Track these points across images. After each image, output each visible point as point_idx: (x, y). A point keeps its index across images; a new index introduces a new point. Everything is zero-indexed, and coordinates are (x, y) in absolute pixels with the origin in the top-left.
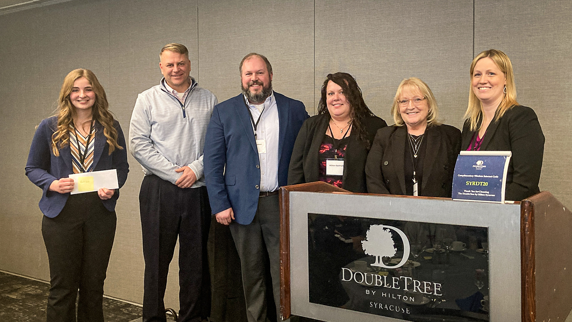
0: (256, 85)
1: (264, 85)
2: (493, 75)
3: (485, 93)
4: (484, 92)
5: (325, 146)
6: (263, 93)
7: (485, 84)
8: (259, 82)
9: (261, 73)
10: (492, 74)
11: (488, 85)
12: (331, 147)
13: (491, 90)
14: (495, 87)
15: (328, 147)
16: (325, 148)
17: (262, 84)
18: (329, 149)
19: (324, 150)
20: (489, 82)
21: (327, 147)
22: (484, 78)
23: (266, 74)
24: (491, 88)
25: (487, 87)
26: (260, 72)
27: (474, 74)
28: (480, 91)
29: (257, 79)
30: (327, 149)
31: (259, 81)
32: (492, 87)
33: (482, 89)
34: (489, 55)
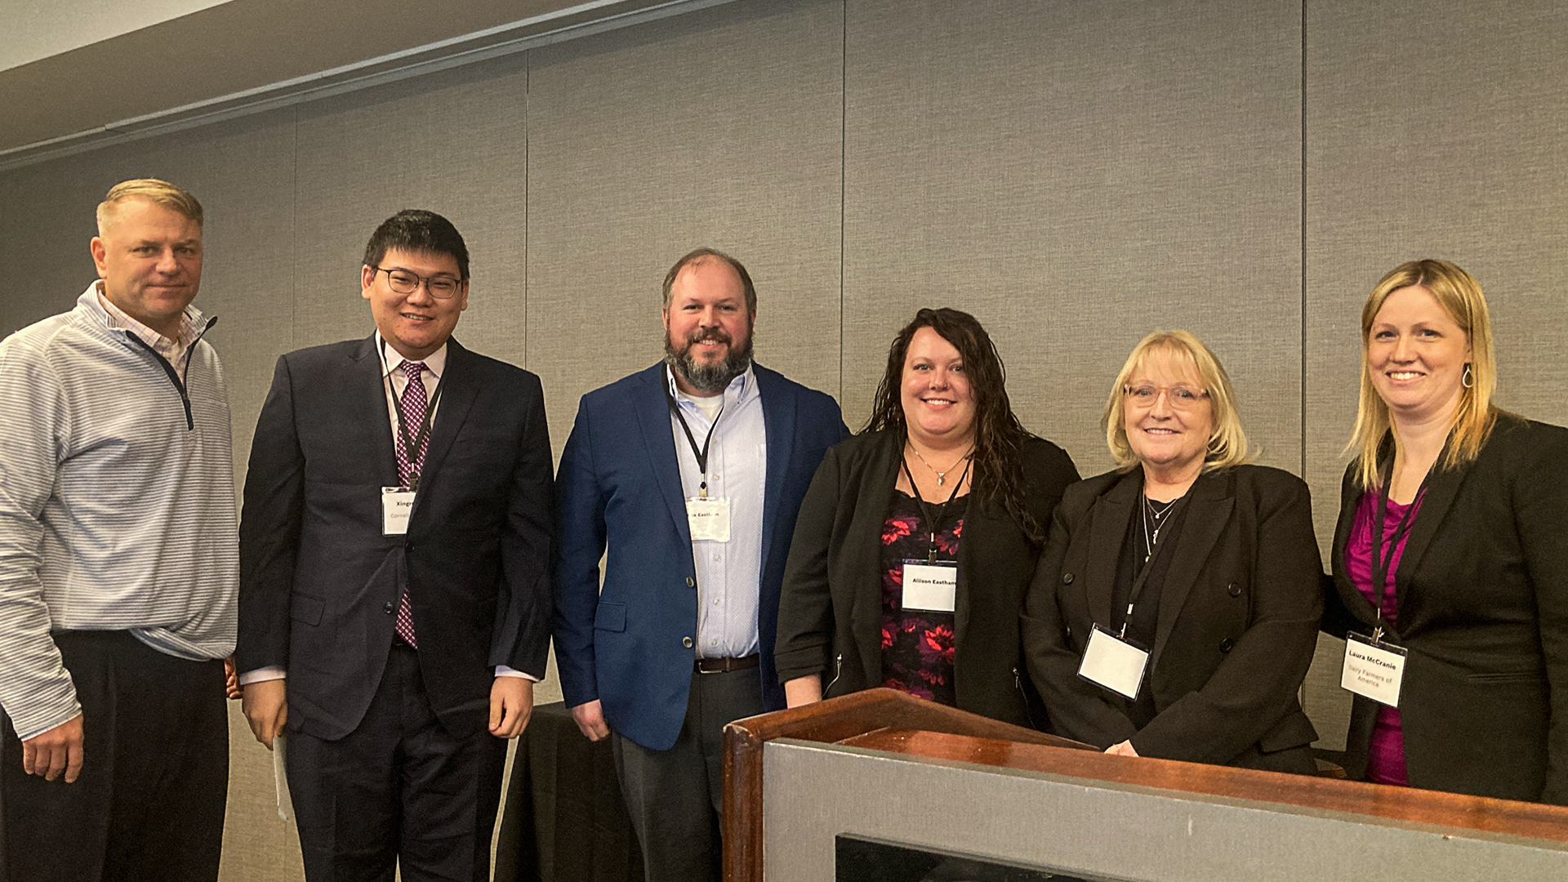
0: (711, 342)
1: (734, 344)
2: (1431, 338)
3: (1408, 389)
4: (1403, 385)
5: (895, 524)
6: (728, 365)
7: (1410, 362)
8: (720, 335)
9: (727, 308)
10: (1430, 333)
11: (1417, 366)
12: (915, 527)
13: (1423, 380)
14: (1438, 371)
15: (907, 527)
16: (898, 529)
17: (727, 340)
18: (908, 533)
19: (895, 535)
20: (1421, 358)
21: (903, 526)
22: (1406, 346)
23: (741, 312)
24: (1423, 374)
25: (1414, 372)
26: (727, 304)
27: (1373, 334)
28: (1391, 383)
29: (717, 324)
30: (902, 532)
31: (721, 330)
32: (1426, 372)
33: (1400, 376)
34: (1422, 277)
